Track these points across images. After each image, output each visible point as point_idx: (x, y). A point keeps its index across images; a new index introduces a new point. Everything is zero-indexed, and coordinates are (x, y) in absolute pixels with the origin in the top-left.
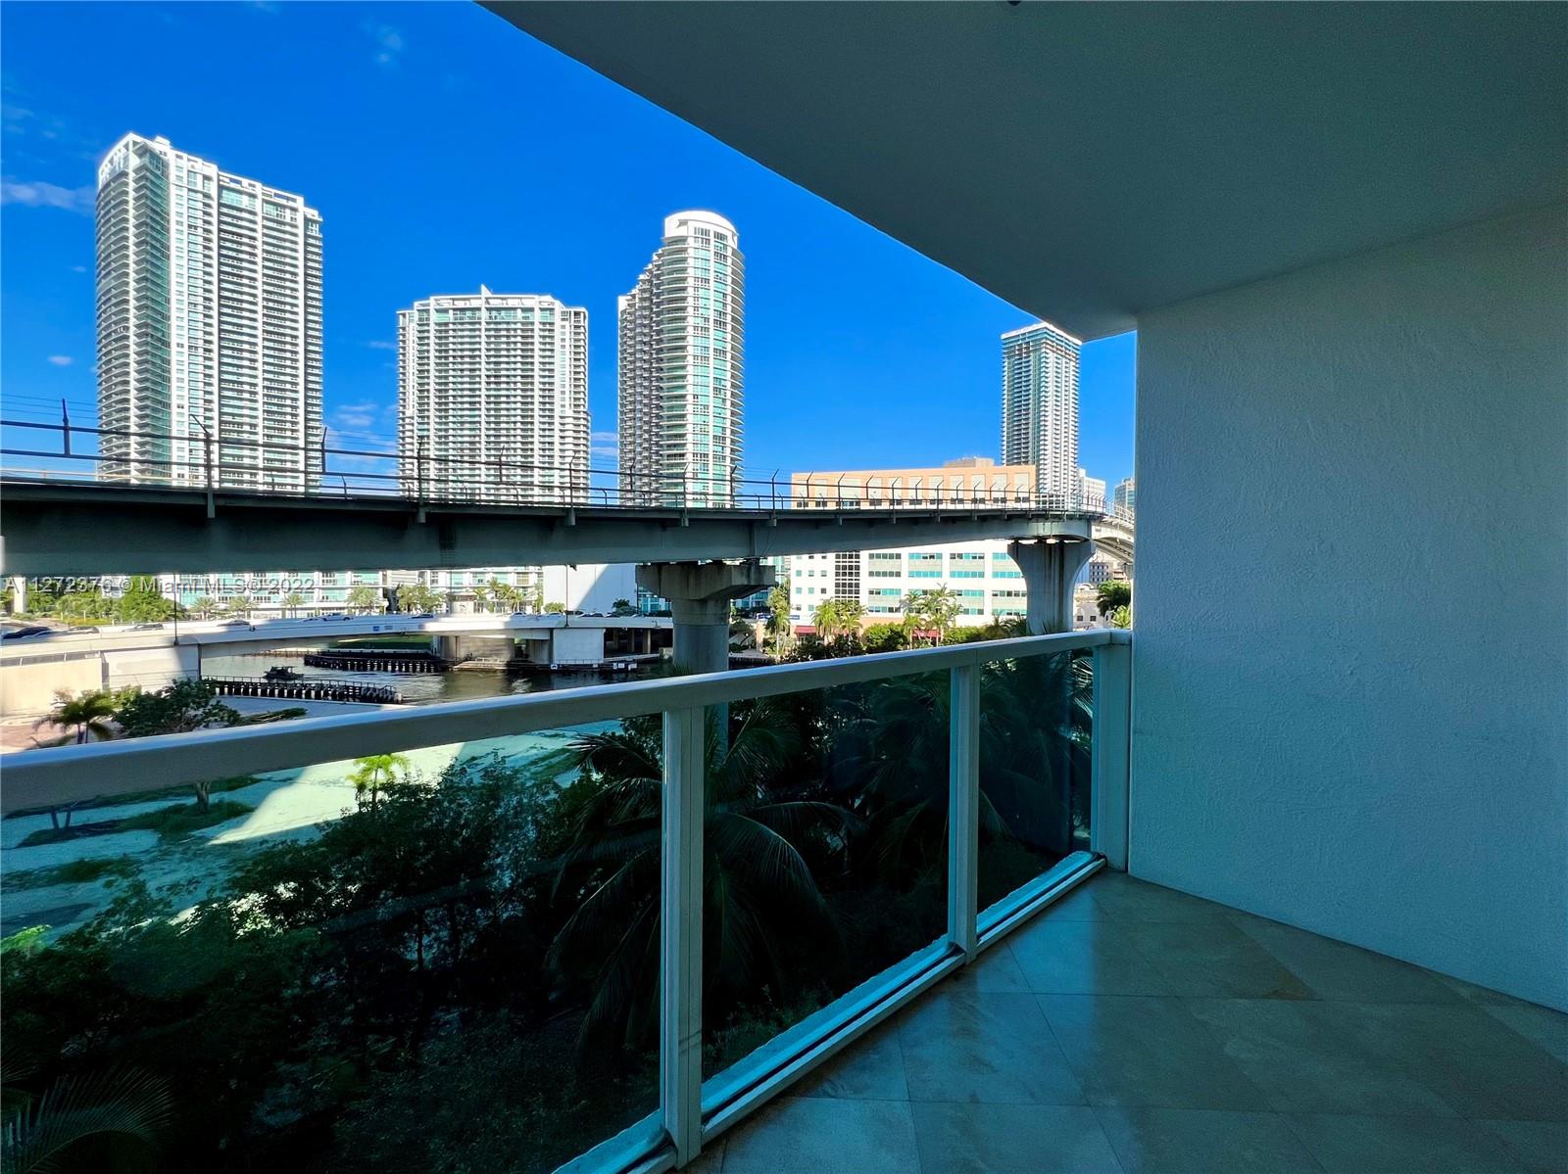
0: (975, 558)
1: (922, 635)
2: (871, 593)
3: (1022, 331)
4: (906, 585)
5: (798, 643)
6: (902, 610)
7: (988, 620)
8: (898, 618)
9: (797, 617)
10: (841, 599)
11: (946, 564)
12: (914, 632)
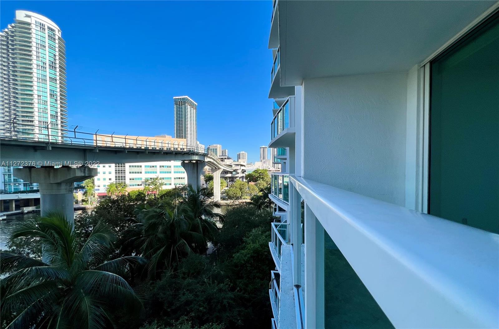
0: (168, 167)
1: (151, 193)
2: (130, 179)
3: (180, 97)
4: (144, 176)
5: (99, 199)
6: (143, 185)
7: (173, 187)
8: (142, 188)
9: (99, 190)
10: (118, 182)
11: (158, 169)
12: (148, 192)
